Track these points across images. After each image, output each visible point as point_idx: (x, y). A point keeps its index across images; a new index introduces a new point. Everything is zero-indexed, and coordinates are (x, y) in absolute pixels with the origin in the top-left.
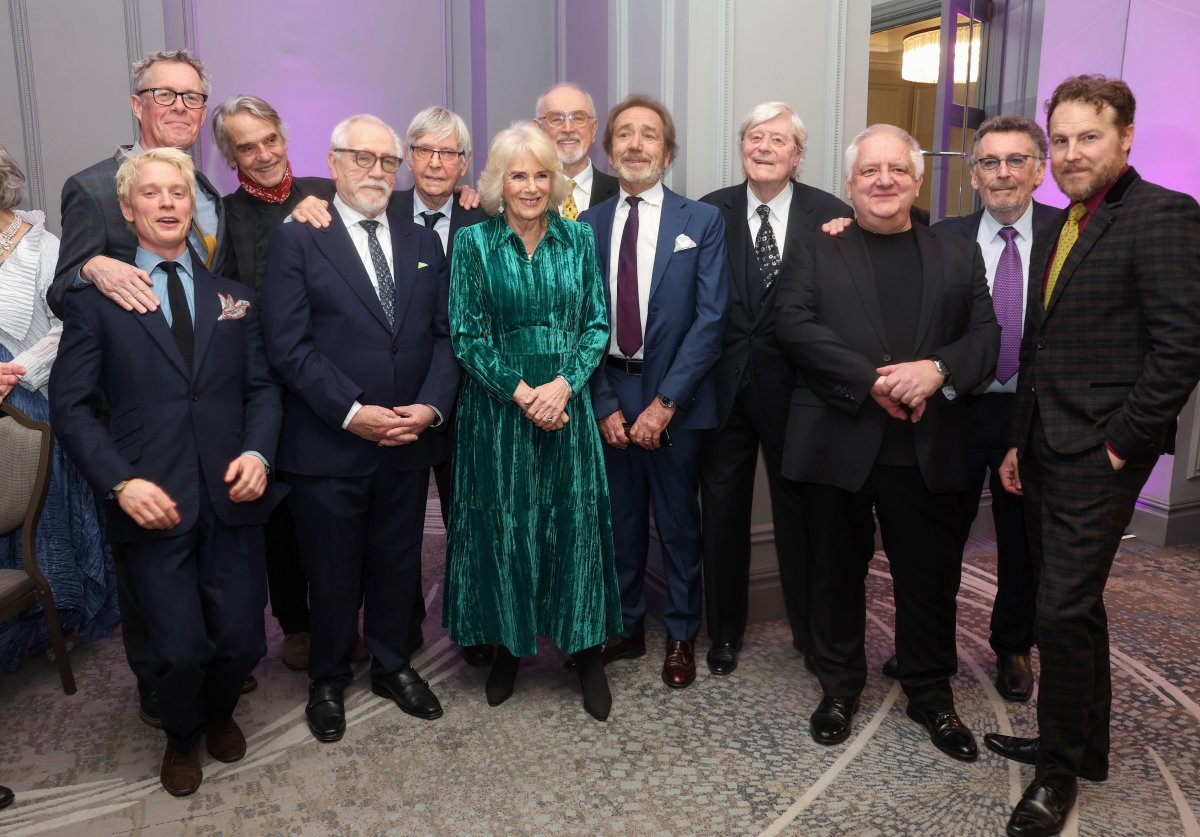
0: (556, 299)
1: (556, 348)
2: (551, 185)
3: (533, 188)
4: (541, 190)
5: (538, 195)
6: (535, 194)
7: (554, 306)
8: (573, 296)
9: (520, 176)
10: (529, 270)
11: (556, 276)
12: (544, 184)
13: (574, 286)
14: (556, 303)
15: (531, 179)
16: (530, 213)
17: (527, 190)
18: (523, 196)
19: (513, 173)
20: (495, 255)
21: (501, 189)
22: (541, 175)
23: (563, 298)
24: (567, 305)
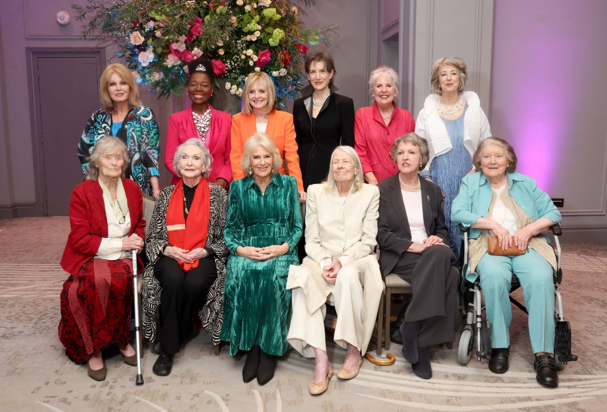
0: (274, 212)
1: (274, 234)
2: (273, 161)
3: (263, 163)
4: (267, 164)
5: (266, 166)
6: (265, 165)
7: (273, 216)
8: (283, 211)
9: (256, 157)
10: (262, 200)
11: (274, 201)
12: (269, 160)
13: (283, 206)
14: (274, 214)
15: (262, 158)
16: (263, 174)
17: (260, 164)
18: (259, 166)
19: (253, 156)
20: (246, 193)
21: (249, 163)
22: (267, 157)
23: (277, 212)
24: (280, 215)
